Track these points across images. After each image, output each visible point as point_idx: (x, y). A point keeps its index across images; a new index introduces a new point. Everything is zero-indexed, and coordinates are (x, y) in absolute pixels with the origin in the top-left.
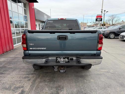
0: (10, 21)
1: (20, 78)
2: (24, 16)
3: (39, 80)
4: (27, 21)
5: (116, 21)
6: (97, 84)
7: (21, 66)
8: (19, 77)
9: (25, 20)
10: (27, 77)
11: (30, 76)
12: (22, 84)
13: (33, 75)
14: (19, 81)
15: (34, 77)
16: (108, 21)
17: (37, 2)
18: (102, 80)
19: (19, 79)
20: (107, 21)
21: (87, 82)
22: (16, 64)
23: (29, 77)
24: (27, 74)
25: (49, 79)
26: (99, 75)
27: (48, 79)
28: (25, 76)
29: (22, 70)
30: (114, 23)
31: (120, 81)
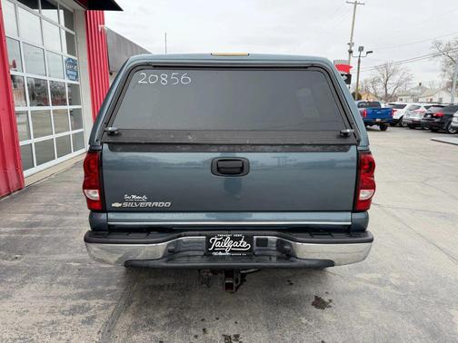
0: (9, 77)
1: (52, 312)
2: (65, 58)
3: (127, 320)
4: (77, 77)
5: (399, 84)
6: (348, 332)
7: (57, 260)
8: (47, 310)
9: (68, 75)
10: (83, 309)
11: (93, 303)
12: (60, 339)
13: (105, 299)
14: (51, 327)
15: (106, 307)
16: (371, 85)
17: (117, 8)
18: (363, 314)
19: (49, 319)
20: (366, 81)
21: (311, 324)
22: (37, 253)
23: (89, 309)
24: (82, 296)
25: (166, 316)
26: (353, 293)
27: (163, 313)
28: (74, 303)
29: (60, 278)
30: (390, 92)
31: (428, 319)
